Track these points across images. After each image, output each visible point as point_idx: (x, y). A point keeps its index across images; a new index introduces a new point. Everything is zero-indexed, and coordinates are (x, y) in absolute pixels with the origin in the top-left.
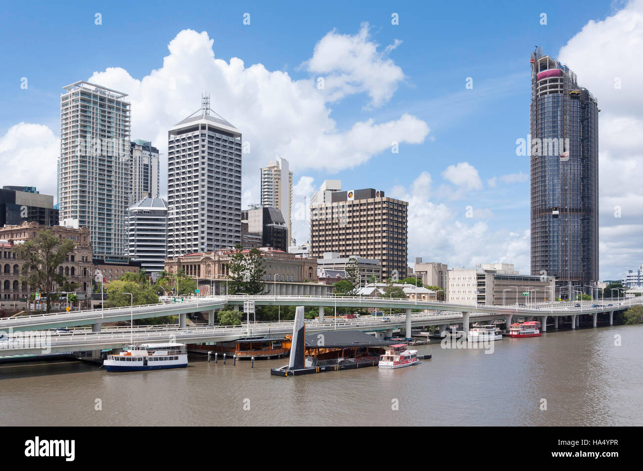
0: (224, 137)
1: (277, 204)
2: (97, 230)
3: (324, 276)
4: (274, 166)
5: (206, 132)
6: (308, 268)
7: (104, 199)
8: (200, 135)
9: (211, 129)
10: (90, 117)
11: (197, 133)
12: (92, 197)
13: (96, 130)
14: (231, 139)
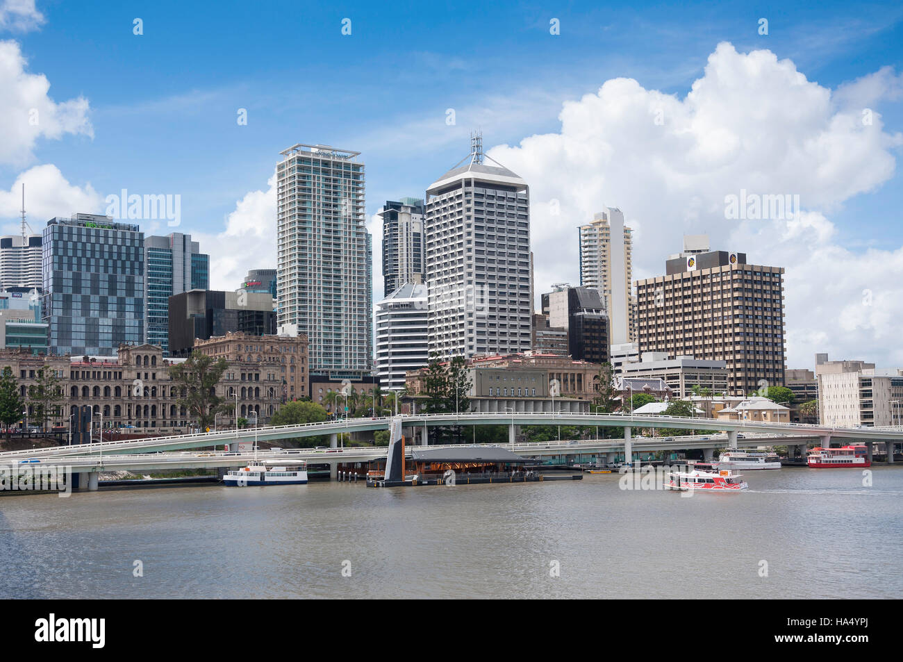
0: (500, 193)
1: (605, 279)
2: (322, 337)
3: (621, 388)
4: (598, 221)
5: (472, 189)
6: (592, 377)
7: (330, 295)
8: (464, 195)
9: (479, 184)
10: (310, 190)
11: (460, 191)
12: (315, 294)
13: (319, 205)
14: (511, 195)
